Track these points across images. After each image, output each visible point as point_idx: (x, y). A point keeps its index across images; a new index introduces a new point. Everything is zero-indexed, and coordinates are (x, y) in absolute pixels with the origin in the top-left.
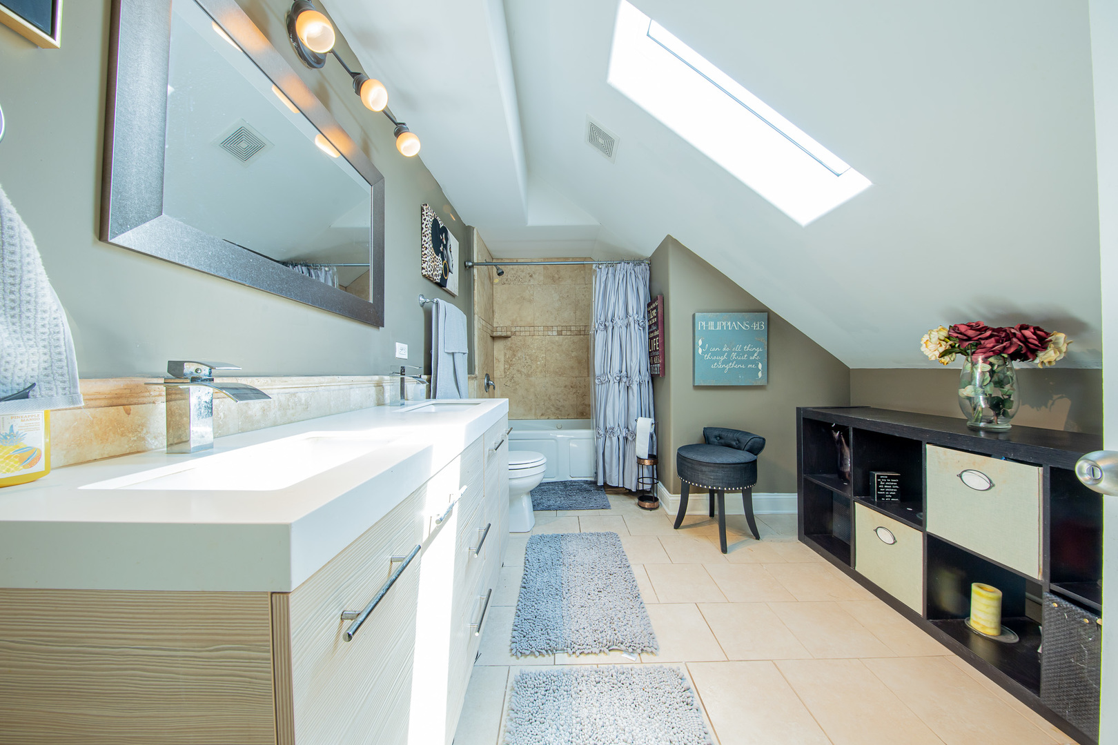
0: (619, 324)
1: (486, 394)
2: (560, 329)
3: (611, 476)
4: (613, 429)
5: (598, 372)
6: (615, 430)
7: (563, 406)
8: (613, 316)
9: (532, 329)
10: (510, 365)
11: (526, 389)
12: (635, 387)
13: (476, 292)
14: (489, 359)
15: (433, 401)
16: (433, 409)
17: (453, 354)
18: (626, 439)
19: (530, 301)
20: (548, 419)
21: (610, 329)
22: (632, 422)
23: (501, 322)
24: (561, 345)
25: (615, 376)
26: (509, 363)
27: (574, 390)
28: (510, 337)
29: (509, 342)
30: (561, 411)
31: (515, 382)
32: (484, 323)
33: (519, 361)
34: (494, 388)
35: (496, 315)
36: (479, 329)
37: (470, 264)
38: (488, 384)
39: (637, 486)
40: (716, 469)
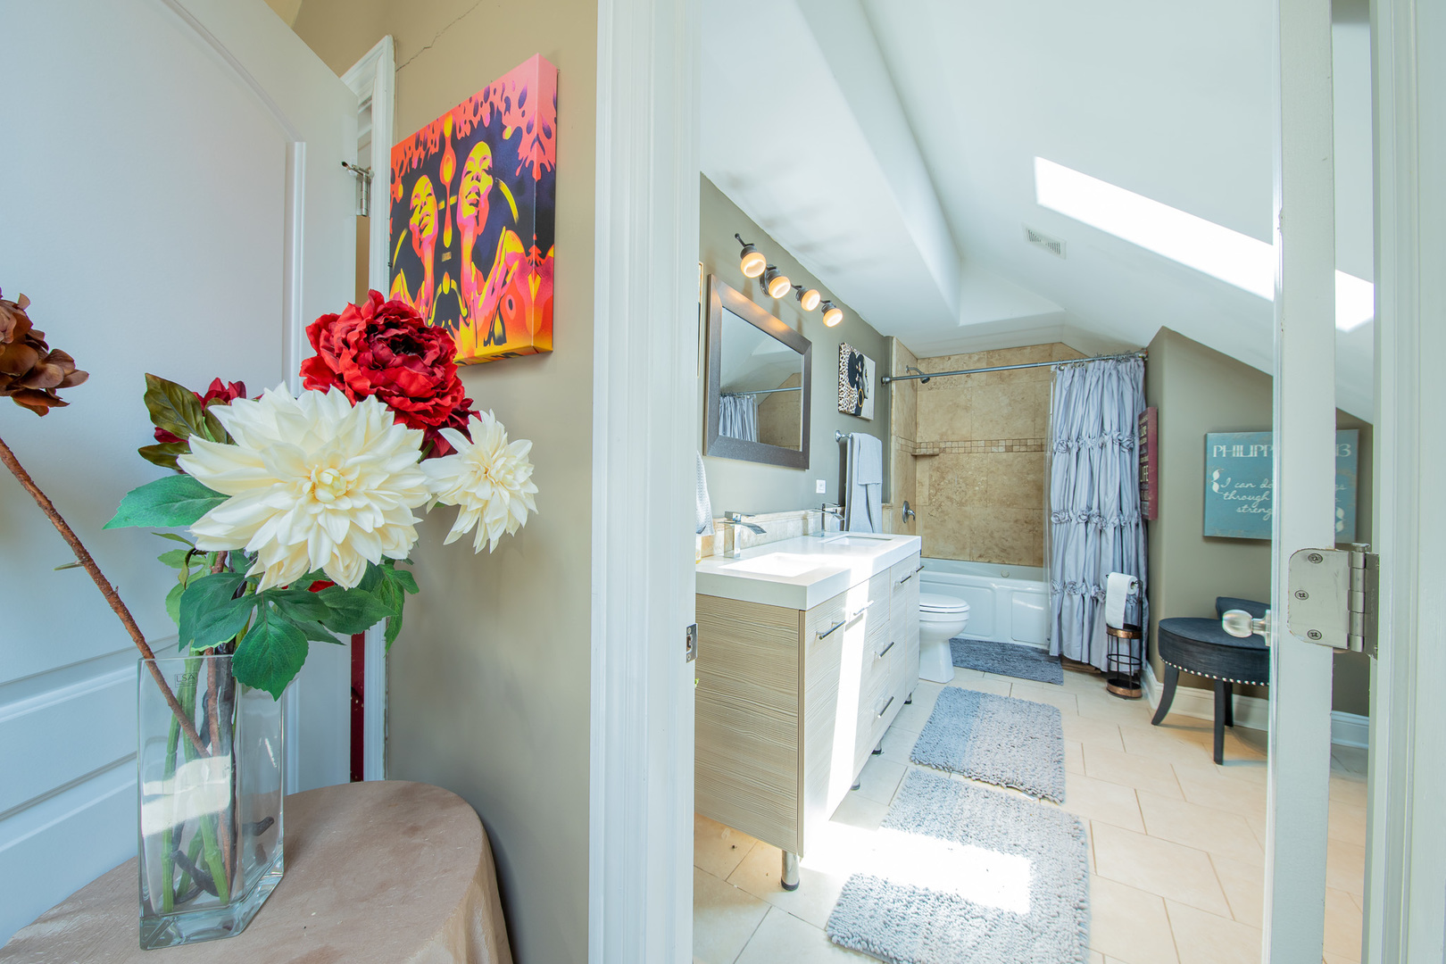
0: (1089, 443)
1: (904, 525)
2: (1009, 443)
3: (1069, 645)
4: (1074, 584)
5: (1055, 507)
6: (1078, 585)
7: (1012, 548)
8: (1079, 435)
9: (968, 444)
10: (937, 490)
11: (959, 522)
12: (1110, 531)
13: (893, 409)
14: (910, 483)
15: (847, 534)
16: (847, 542)
17: (866, 485)
18: (1095, 600)
19: (966, 409)
20: (989, 562)
21: (1074, 451)
22: (1103, 576)
23: (926, 436)
24: (1010, 465)
25: (1079, 513)
26: (936, 487)
27: (1030, 527)
28: (938, 455)
29: (936, 461)
30: (1008, 554)
31: (942, 512)
32: (903, 442)
33: (950, 486)
34: (914, 518)
35: (920, 428)
36: (897, 451)
37: (888, 379)
38: (906, 513)
39: (1109, 666)
40: (1209, 651)
